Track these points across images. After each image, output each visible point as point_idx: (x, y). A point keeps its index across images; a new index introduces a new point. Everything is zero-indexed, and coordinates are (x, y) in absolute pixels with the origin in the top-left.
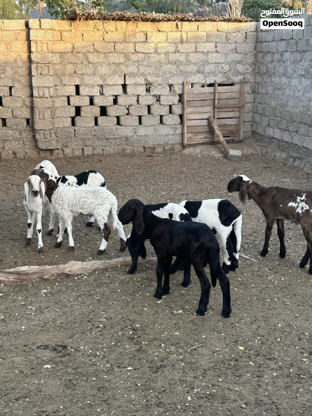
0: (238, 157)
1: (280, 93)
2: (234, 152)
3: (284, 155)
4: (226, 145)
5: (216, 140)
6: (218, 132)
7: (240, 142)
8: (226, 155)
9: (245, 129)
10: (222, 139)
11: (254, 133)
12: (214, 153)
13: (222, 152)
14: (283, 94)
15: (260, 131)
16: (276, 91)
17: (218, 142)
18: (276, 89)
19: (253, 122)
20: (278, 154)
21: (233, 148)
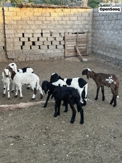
0: (86, 61)
1: (102, 36)
2: (85, 60)
3: (104, 61)
4: (82, 57)
5: (78, 55)
6: (78, 51)
7: (87, 55)
8: (82, 61)
9: (89, 51)
10: (80, 54)
11: (92, 52)
12: (77, 60)
13: (80, 60)
14: (103, 37)
15: (95, 51)
16: (101, 36)
17: (79, 56)
18: (101, 35)
19: (92, 48)
20: (102, 60)
21: (84, 58)
